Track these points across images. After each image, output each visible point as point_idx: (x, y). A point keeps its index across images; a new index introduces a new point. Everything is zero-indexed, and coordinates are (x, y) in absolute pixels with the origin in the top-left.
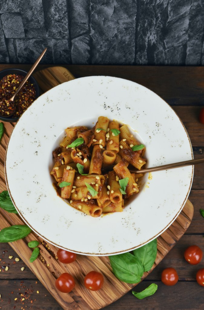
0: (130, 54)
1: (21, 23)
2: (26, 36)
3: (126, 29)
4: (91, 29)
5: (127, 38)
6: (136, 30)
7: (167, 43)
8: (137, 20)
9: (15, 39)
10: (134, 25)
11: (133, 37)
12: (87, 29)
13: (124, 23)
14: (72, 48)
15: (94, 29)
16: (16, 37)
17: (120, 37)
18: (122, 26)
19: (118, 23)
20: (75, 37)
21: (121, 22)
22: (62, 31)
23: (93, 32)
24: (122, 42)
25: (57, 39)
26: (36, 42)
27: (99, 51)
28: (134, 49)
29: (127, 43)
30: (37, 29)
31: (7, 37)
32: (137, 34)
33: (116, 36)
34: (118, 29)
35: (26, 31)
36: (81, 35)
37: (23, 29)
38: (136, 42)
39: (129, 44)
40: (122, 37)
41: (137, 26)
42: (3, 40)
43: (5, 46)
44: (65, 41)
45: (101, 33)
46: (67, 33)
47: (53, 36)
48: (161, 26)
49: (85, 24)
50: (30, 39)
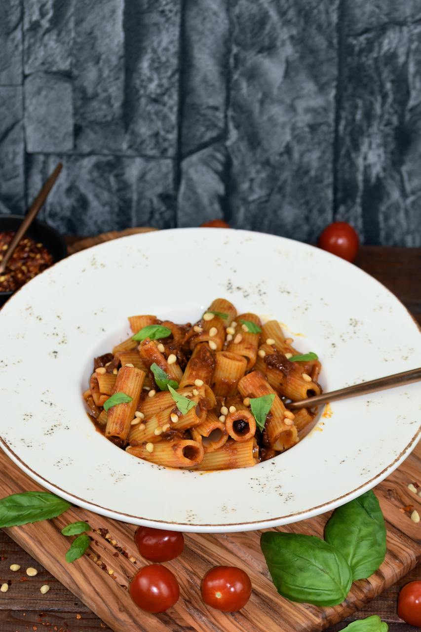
0: (322, 211)
1: (68, 106)
2: (75, 146)
3: (313, 128)
4: (231, 125)
5: (313, 158)
6: (336, 131)
7: (411, 174)
8: (339, 99)
9: (47, 155)
10: (332, 116)
11: (329, 155)
12: (221, 124)
13: (308, 110)
14: (183, 188)
15: (237, 127)
16: (52, 149)
17: (296, 155)
18: (303, 120)
19: (292, 108)
20: (191, 153)
21: (301, 105)
22: (162, 133)
23: (234, 134)
24: (302, 171)
25: (148, 158)
26: (98, 166)
27: (245, 201)
28: (330, 193)
29: (313, 173)
30: (105, 125)
31: (30, 149)
32: (337, 143)
33: (288, 150)
34: (293, 129)
35: (78, 131)
36: (204, 145)
37: (69, 123)
38: (335, 171)
39: (318, 180)
40: (302, 155)
41: (337, 120)
42: (20, 161)
43: (21, 179)
44: (167, 164)
45: (253, 140)
46: (172, 136)
47: (137, 148)
48: (395, 120)
49: (216, 109)
50: (83, 156)
